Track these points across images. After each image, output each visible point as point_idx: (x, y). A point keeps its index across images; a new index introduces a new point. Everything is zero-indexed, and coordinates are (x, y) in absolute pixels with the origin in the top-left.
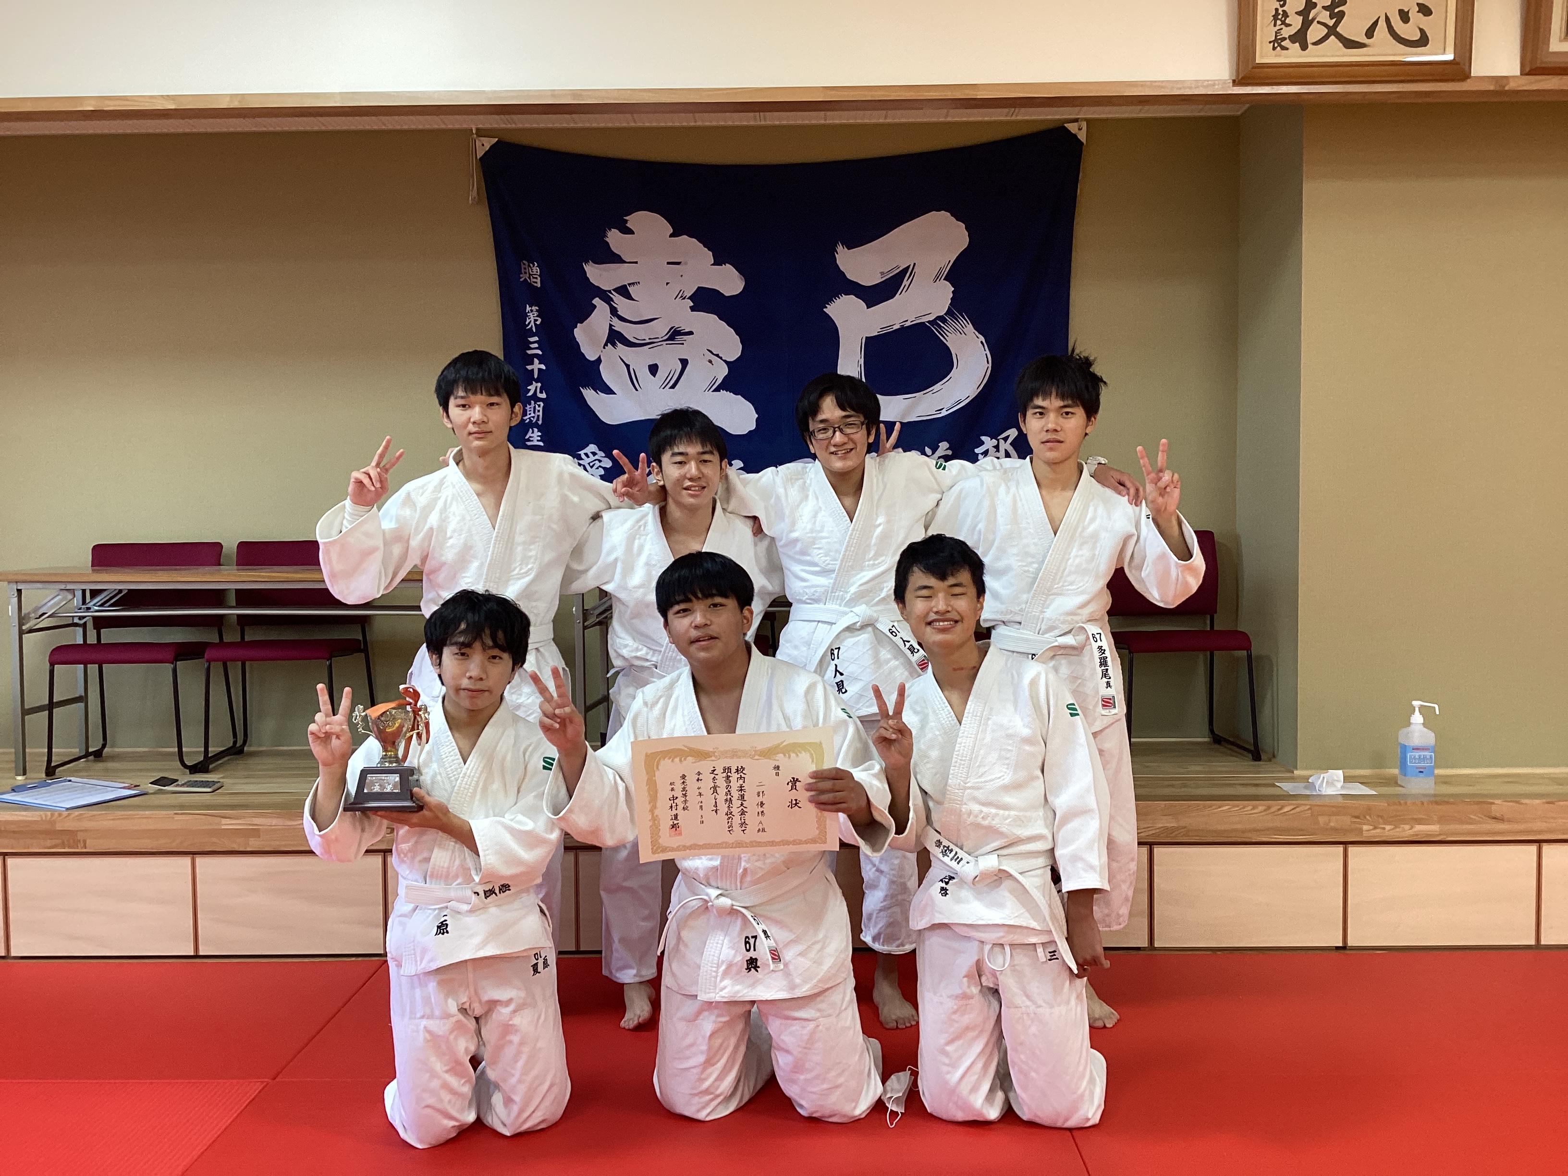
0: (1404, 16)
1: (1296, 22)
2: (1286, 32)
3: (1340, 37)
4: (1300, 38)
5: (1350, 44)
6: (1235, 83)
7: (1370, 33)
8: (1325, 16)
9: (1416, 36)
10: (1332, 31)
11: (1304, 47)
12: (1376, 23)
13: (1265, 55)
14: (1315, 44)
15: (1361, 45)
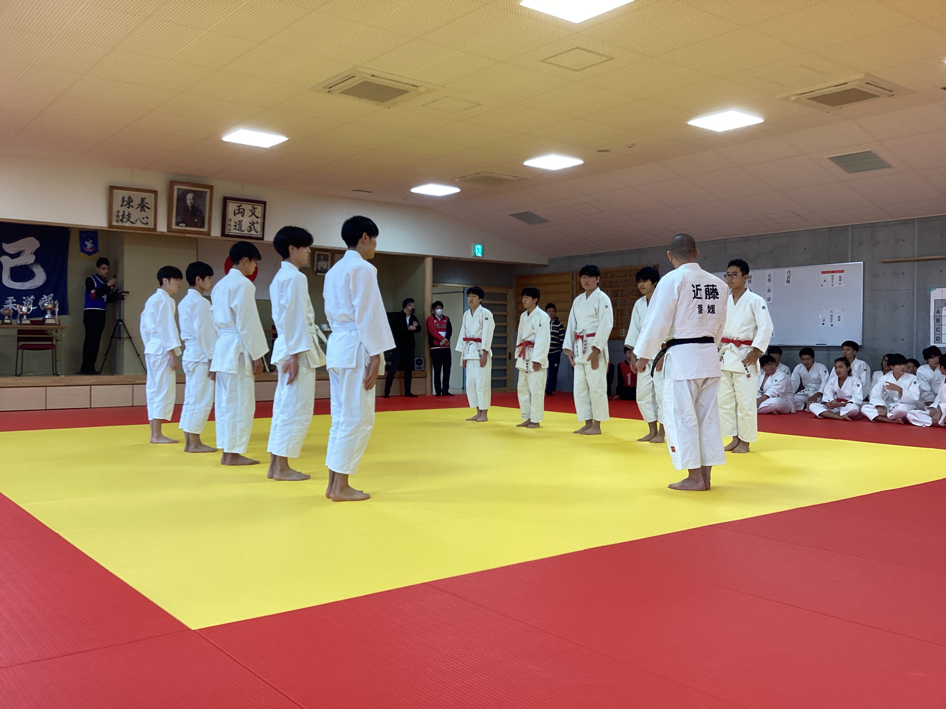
0: (143, 218)
1: (121, 217)
2: (119, 219)
3: (130, 222)
4: (122, 220)
5: (133, 223)
6: (109, 228)
7: (136, 221)
8: (127, 217)
9: (145, 222)
10: (128, 220)
11: (123, 222)
12: (137, 219)
13: (114, 223)
14: (126, 222)
15: (134, 223)
